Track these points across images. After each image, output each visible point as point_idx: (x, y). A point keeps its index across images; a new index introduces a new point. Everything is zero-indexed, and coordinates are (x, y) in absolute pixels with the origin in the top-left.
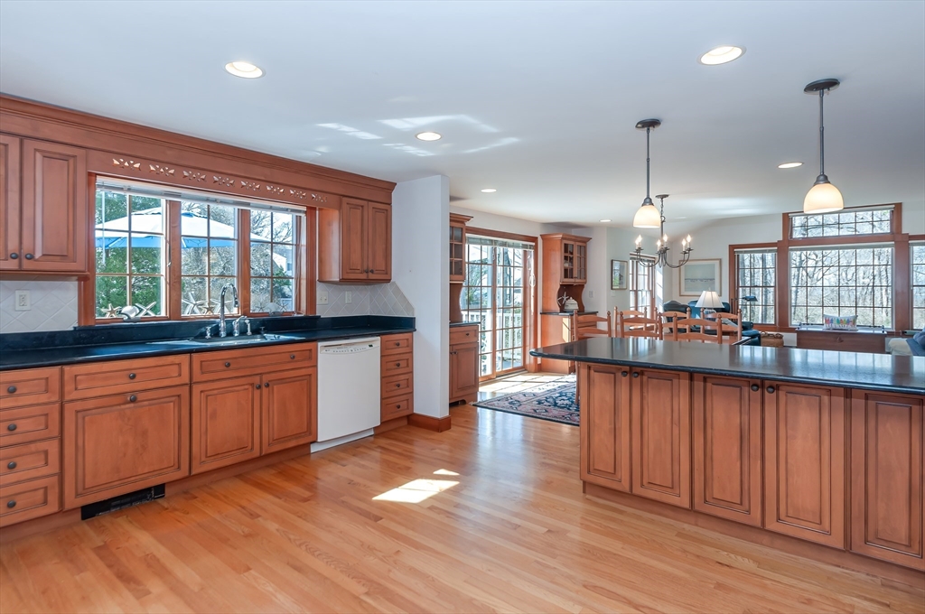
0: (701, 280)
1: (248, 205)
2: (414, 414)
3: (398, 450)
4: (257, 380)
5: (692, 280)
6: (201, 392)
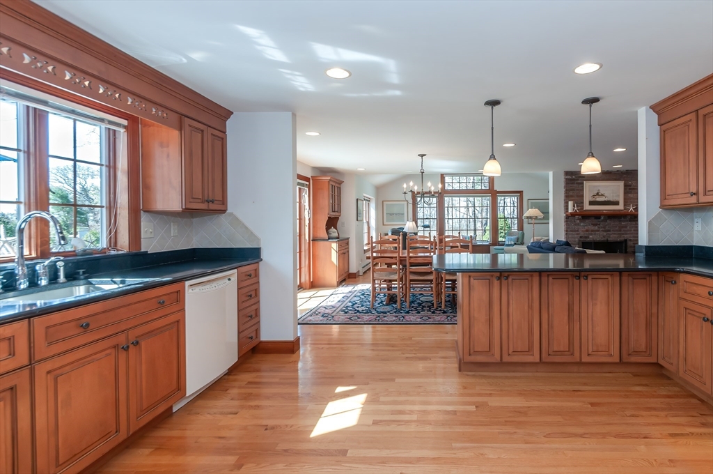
0: (396, 214)
1: (45, 103)
2: (261, 342)
3: (277, 380)
4: (121, 339)
5: (391, 214)
6: (48, 372)
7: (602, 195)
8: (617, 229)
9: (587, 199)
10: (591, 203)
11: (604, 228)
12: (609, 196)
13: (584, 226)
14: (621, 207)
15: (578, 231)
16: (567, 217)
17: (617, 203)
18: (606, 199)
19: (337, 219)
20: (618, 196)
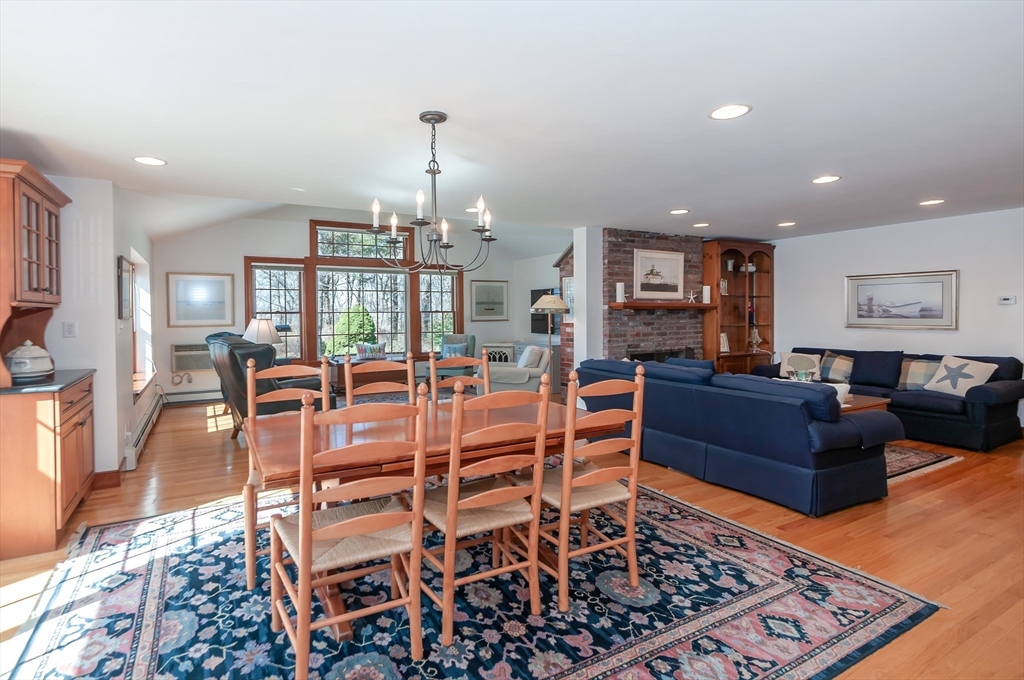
7: (658, 274)
8: (675, 330)
9: (638, 278)
10: (646, 287)
11: (659, 329)
12: (666, 278)
13: (633, 327)
14: (679, 295)
15: (625, 335)
16: (612, 310)
17: (674, 289)
18: (662, 281)
19: (44, 313)
20: (677, 277)
